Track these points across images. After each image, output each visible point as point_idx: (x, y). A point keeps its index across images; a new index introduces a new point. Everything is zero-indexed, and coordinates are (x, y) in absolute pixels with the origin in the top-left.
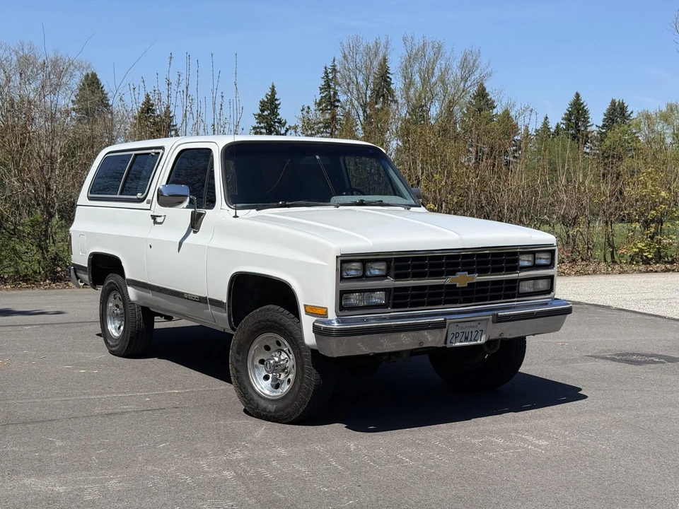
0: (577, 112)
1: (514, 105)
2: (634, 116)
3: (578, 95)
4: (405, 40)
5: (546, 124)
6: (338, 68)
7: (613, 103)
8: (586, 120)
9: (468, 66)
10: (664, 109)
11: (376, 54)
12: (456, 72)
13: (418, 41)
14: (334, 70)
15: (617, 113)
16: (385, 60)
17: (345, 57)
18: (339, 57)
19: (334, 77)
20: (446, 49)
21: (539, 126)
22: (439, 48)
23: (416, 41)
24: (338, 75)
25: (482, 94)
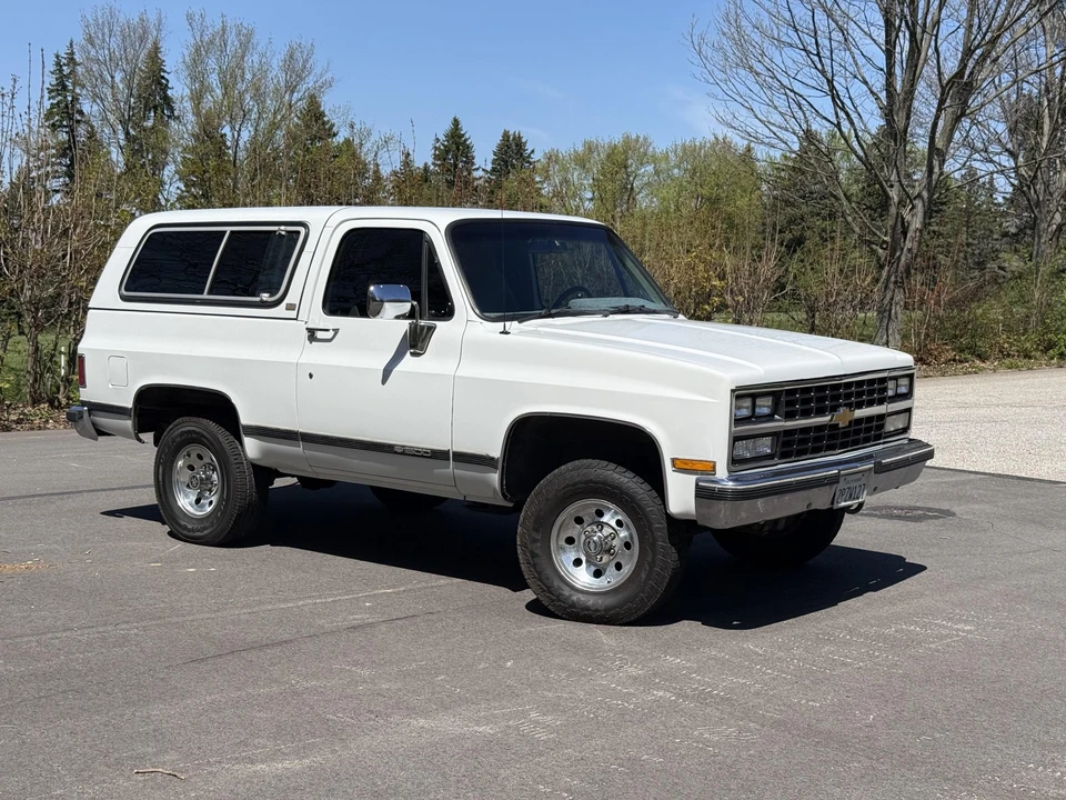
0: (455, 147)
1: (369, 134)
2: (535, 157)
3: (456, 122)
4: (190, 18)
5: (407, 163)
6: (77, 57)
7: (506, 135)
8: (470, 161)
9: (295, 69)
10: (580, 149)
11: (142, 39)
12: (277, 75)
13: (214, 23)
14: (71, 60)
15: (512, 152)
16: (156, 49)
17: (90, 40)
18: (80, 39)
19: (73, 72)
20: (260, 40)
21: (398, 166)
22: (249, 36)
23: (208, 21)
24: (80, 69)
25: (314, 114)
